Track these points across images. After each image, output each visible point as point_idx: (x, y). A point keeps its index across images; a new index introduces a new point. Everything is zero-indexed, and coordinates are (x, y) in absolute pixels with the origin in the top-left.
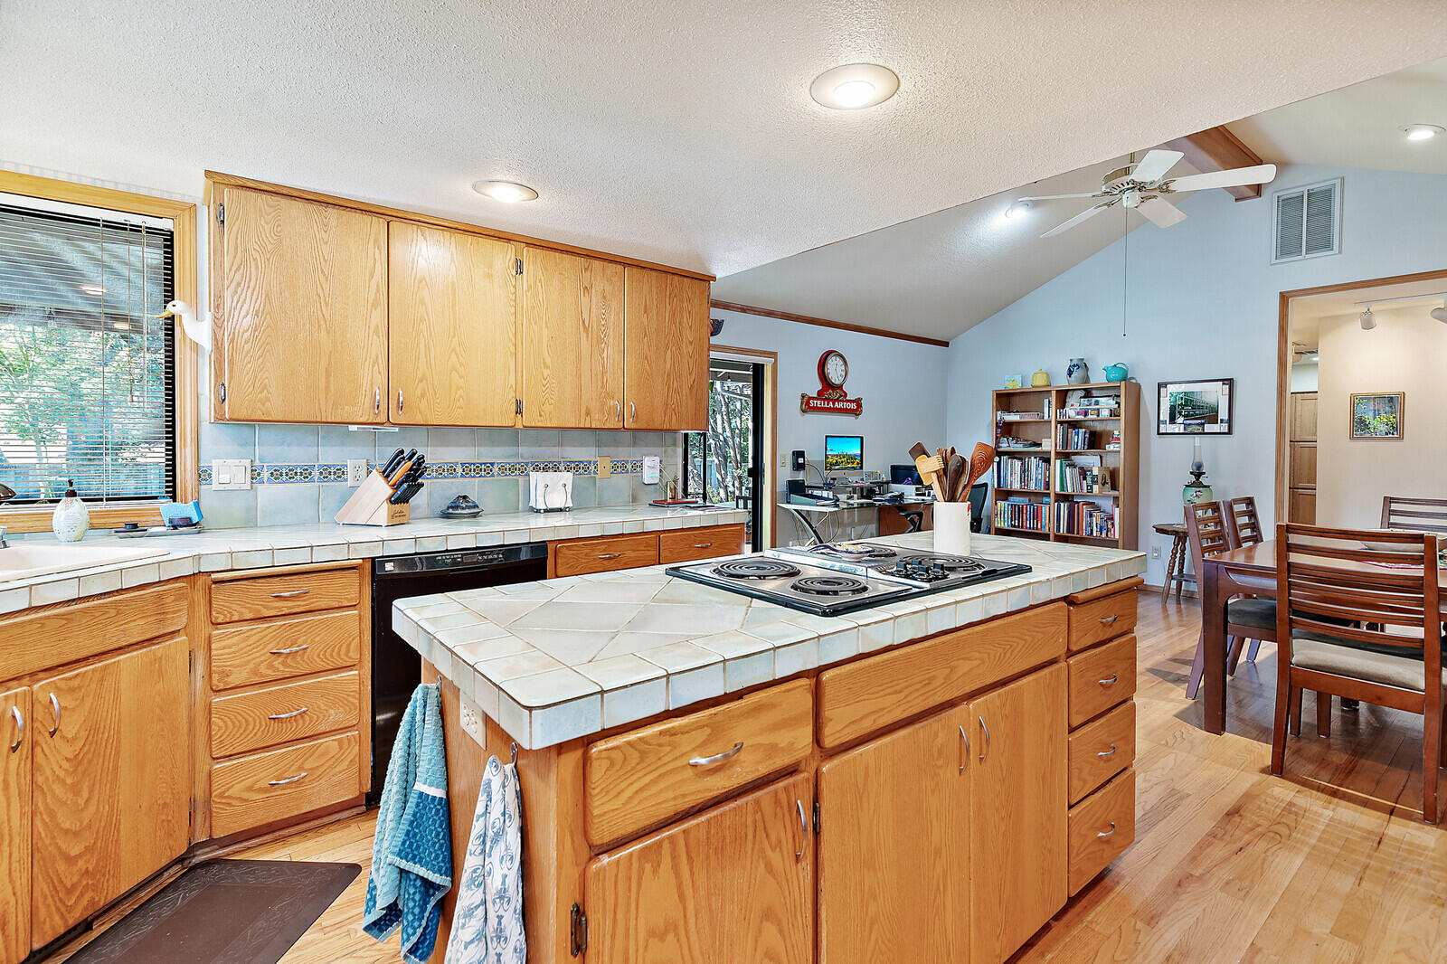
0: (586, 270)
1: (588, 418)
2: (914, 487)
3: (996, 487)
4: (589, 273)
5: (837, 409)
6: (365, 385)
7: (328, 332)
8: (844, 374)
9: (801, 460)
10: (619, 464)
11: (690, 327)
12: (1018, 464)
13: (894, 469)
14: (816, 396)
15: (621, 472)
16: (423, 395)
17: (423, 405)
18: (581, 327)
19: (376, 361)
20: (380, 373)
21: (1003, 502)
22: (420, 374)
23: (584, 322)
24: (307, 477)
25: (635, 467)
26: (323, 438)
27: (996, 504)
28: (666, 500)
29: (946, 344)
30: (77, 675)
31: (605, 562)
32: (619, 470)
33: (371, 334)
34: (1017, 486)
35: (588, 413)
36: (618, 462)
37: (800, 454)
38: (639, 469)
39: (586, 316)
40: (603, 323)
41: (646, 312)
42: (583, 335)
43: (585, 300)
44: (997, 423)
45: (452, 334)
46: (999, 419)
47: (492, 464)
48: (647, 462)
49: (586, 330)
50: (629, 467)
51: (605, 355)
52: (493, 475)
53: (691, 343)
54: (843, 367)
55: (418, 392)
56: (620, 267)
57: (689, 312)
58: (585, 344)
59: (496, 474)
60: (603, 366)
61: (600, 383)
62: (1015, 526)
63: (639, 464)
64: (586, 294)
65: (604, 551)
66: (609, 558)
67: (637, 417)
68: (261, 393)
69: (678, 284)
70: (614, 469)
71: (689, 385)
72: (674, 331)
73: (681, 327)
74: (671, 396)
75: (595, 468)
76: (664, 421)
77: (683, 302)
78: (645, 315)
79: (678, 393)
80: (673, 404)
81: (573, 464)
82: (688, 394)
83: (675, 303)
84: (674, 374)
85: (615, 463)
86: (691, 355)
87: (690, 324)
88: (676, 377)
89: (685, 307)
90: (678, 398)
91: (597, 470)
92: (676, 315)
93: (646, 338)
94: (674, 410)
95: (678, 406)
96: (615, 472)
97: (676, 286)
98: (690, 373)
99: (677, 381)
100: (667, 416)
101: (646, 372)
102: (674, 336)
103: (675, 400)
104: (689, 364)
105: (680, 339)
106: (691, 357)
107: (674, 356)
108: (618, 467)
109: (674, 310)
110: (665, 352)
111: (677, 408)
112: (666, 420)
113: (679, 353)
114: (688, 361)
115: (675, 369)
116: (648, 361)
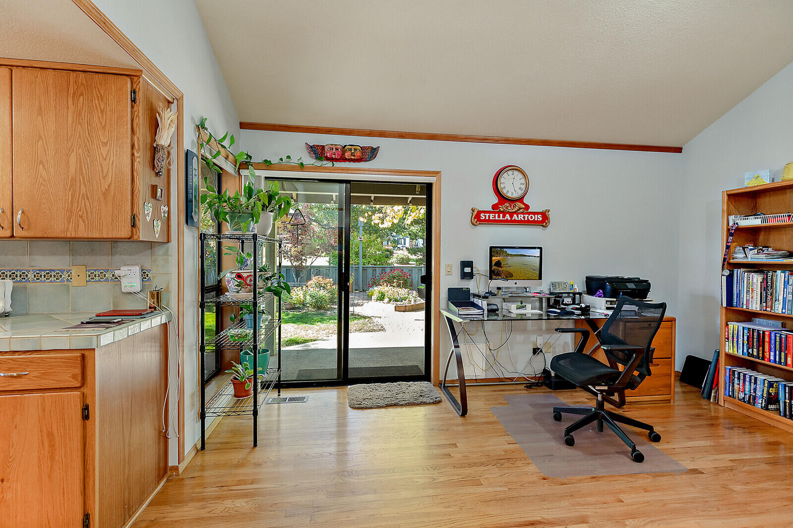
2: (604, 300)
3: (725, 305)
5: (515, 221)
8: (523, 187)
9: (467, 270)
10: (97, 273)
12: (757, 279)
13: (589, 280)
14: (490, 209)
15: (99, 281)
21: (736, 324)
27: (727, 325)
29: (679, 150)
34: (755, 306)
36: (95, 270)
37: (469, 264)
44: (728, 230)
46: (731, 224)
50: (109, 275)
53: (104, 144)
54: (523, 181)
62: (752, 355)
69: (84, 82)
70: (91, 277)
71: (104, 190)
72: (80, 133)
73: (89, 127)
74: (78, 202)
75: (69, 276)
76: (68, 229)
77: (92, 100)
78: (40, 118)
79: (88, 199)
80: (80, 210)
81: (43, 272)
82: (102, 199)
83: (81, 103)
84: (81, 177)
85: (92, 271)
86: (104, 157)
87: (103, 124)
88: (84, 181)
89: (96, 105)
90: (88, 204)
91: (71, 279)
92: (83, 114)
93: (41, 142)
94: (81, 217)
95: (87, 213)
96: (93, 280)
97: (82, 84)
98: (104, 178)
99: (85, 186)
100: (71, 224)
101: (41, 177)
102: (80, 137)
103: (83, 205)
104: (102, 167)
105: (88, 141)
106: (105, 159)
107: (80, 159)
108: (95, 275)
109: (80, 110)
110: (68, 155)
111: (85, 215)
112: (70, 228)
113: (88, 156)
114: (101, 164)
115: (82, 173)
116: (44, 167)
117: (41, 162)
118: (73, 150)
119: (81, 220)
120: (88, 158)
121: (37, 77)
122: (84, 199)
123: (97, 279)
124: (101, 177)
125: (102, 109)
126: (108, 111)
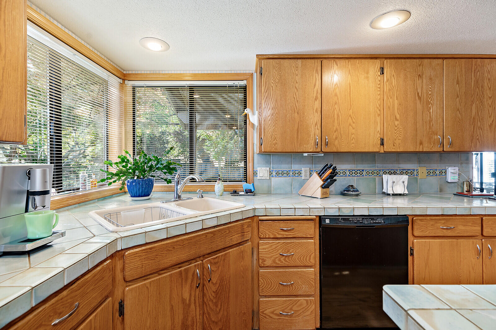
0: (419, 65)
1: (421, 146)
4: (421, 67)
6: (312, 135)
7: (298, 113)
10: (431, 171)
11: (490, 89)
15: (433, 175)
16: (336, 138)
17: (336, 142)
18: (417, 98)
19: (316, 124)
20: (318, 129)
22: (335, 128)
23: (418, 94)
24: (288, 175)
25: (441, 172)
26: (294, 159)
28: (463, 192)
30: (217, 257)
31: (445, 231)
32: (432, 174)
33: (314, 112)
35: (421, 143)
36: (431, 170)
38: (443, 174)
39: (419, 91)
40: (430, 93)
41: (458, 83)
42: (418, 102)
43: (419, 82)
45: (349, 108)
47: (363, 170)
48: (450, 170)
49: (420, 98)
50: (438, 172)
51: (431, 111)
52: (363, 176)
53: (490, 98)
55: (334, 137)
56: (440, 61)
57: (489, 80)
58: (419, 106)
59: (364, 175)
60: (430, 117)
61: (428, 126)
63: (444, 171)
64: (420, 79)
65: (444, 224)
66: (447, 229)
67: (452, 144)
68: (274, 141)
69: (480, 64)
70: (429, 174)
71: (490, 124)
72: (477, 92)
73: (482, 89)
74: (476, 131)
75: (417, 173)
76: (471, 146)
77: (484, 74)
78: (458, 85)
79: (481, 129)
80: (477, 136)
81: (404, 171)
82: (489, 129)
83: (478, 76)
84: (478, 118)
85: (429, 170)
86: (490, 105)
87: (490, 87)
88: (479, 119)
89: (486, 76)
90: (481, 132)
91: (418, 174)
92: (479, 82)
93: (458, 99)
94: (478, 139)
95: (481, 137)
96: (429, 175)
97: (479, 65)
98: (490, 117)
99: (480, 122)
100: (473, 143)
101: (458, 118)
102: (477, 95)
103: (479, 133)
104: (489, 111)
105: (482, 96)
106: (490, 106)
107: (478, 107)
108: (431, 172)
109: (478, 79)
110: (472, 105)
111: (480, 138)
112: (472, 146)
113: (482, 105)
114: (488, 109)
115: (478, 115)
116: (459, 112)
117: (458, 109)
118: (474, 102)
119: (478, 141)
120: (481, 106)
121: (456, 63)
122: (479, 129)
123: (432, 175)
124: (488, 116)
125: (489, 78)
126: (492, 79)
